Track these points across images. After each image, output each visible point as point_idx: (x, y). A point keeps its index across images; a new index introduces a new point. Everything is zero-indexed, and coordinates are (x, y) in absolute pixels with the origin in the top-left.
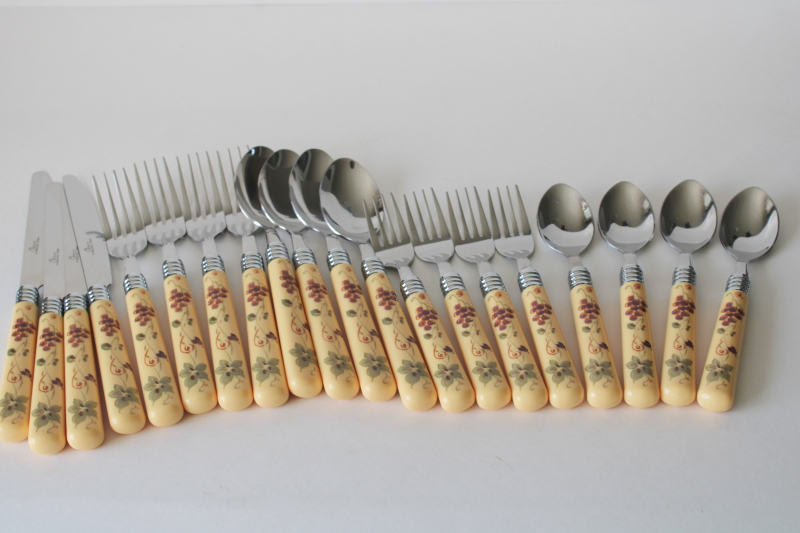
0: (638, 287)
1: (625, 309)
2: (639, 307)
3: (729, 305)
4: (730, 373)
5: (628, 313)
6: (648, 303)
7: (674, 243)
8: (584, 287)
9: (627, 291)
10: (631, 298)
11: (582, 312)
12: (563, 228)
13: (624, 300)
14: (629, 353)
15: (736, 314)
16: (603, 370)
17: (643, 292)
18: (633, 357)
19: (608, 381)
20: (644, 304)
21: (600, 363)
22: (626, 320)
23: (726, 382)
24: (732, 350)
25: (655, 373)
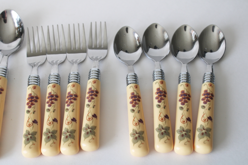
0: (162, 83)
1: (155, 96)
2: (162, 94)
3: (206, 91)
4: (210, 133)
5: (157, 98)
6: (167, 92)
7: (179, 59)
8: (133, 85)
9: (156, 85)
10: (158, 89)
11: (131, 100)
12: (126, 52)
13: (155, 91)
14: (157, 122)
15: (210, 97)
16: (139, 136)
17: (165, 86)
18: (159, 125)
19: (142, 143)
20: (165, 93)
21: (138, 132)
22: (156, 102)
23: (209, 139)
24: (210, 118)
25: (171, 135)
